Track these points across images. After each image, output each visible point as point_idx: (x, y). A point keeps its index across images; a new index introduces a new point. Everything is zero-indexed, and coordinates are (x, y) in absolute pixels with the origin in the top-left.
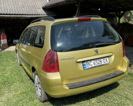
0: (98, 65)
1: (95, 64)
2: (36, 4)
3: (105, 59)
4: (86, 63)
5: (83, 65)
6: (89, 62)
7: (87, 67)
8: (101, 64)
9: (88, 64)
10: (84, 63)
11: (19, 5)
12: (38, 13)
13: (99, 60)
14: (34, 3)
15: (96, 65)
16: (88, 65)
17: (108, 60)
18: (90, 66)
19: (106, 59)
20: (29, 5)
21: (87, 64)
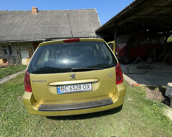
0: (75, 90)
1: (71, 89)
2: (91, 30)
3: (86, 85)
4: (60, 87)
5: (57, 89)
6: (64, 87)
7: (61, 92)
8: (79, 90)
9: (63, 88)
10: (58, 87)
11: (79, 31)
12: (91, 36)
13: (78, 86)
14: (90, 29)
15: (73, 91)
16: (63, 90)
17: (90, 87)
18: (65, 91)
19: (88, 85)
20: (86, 31)
21: (61, 89)
